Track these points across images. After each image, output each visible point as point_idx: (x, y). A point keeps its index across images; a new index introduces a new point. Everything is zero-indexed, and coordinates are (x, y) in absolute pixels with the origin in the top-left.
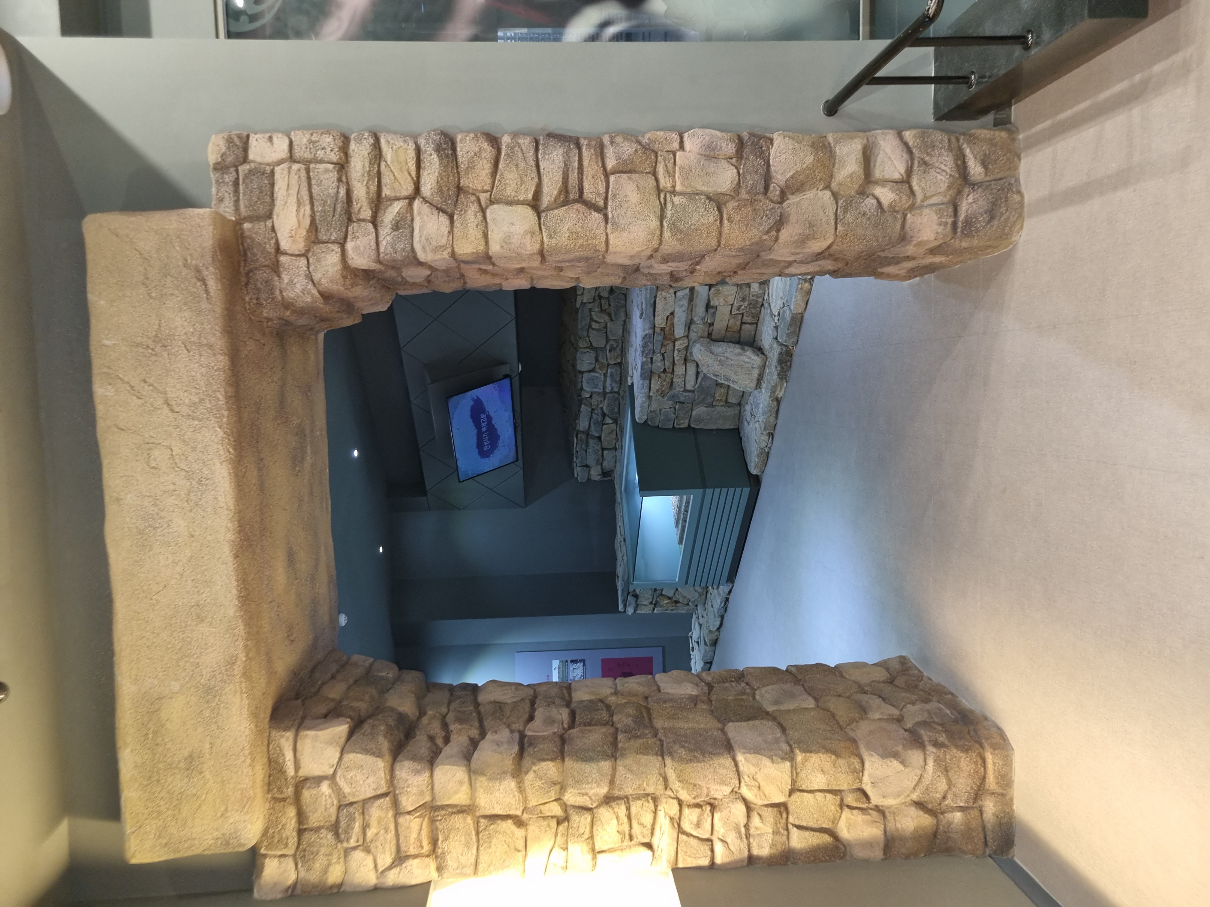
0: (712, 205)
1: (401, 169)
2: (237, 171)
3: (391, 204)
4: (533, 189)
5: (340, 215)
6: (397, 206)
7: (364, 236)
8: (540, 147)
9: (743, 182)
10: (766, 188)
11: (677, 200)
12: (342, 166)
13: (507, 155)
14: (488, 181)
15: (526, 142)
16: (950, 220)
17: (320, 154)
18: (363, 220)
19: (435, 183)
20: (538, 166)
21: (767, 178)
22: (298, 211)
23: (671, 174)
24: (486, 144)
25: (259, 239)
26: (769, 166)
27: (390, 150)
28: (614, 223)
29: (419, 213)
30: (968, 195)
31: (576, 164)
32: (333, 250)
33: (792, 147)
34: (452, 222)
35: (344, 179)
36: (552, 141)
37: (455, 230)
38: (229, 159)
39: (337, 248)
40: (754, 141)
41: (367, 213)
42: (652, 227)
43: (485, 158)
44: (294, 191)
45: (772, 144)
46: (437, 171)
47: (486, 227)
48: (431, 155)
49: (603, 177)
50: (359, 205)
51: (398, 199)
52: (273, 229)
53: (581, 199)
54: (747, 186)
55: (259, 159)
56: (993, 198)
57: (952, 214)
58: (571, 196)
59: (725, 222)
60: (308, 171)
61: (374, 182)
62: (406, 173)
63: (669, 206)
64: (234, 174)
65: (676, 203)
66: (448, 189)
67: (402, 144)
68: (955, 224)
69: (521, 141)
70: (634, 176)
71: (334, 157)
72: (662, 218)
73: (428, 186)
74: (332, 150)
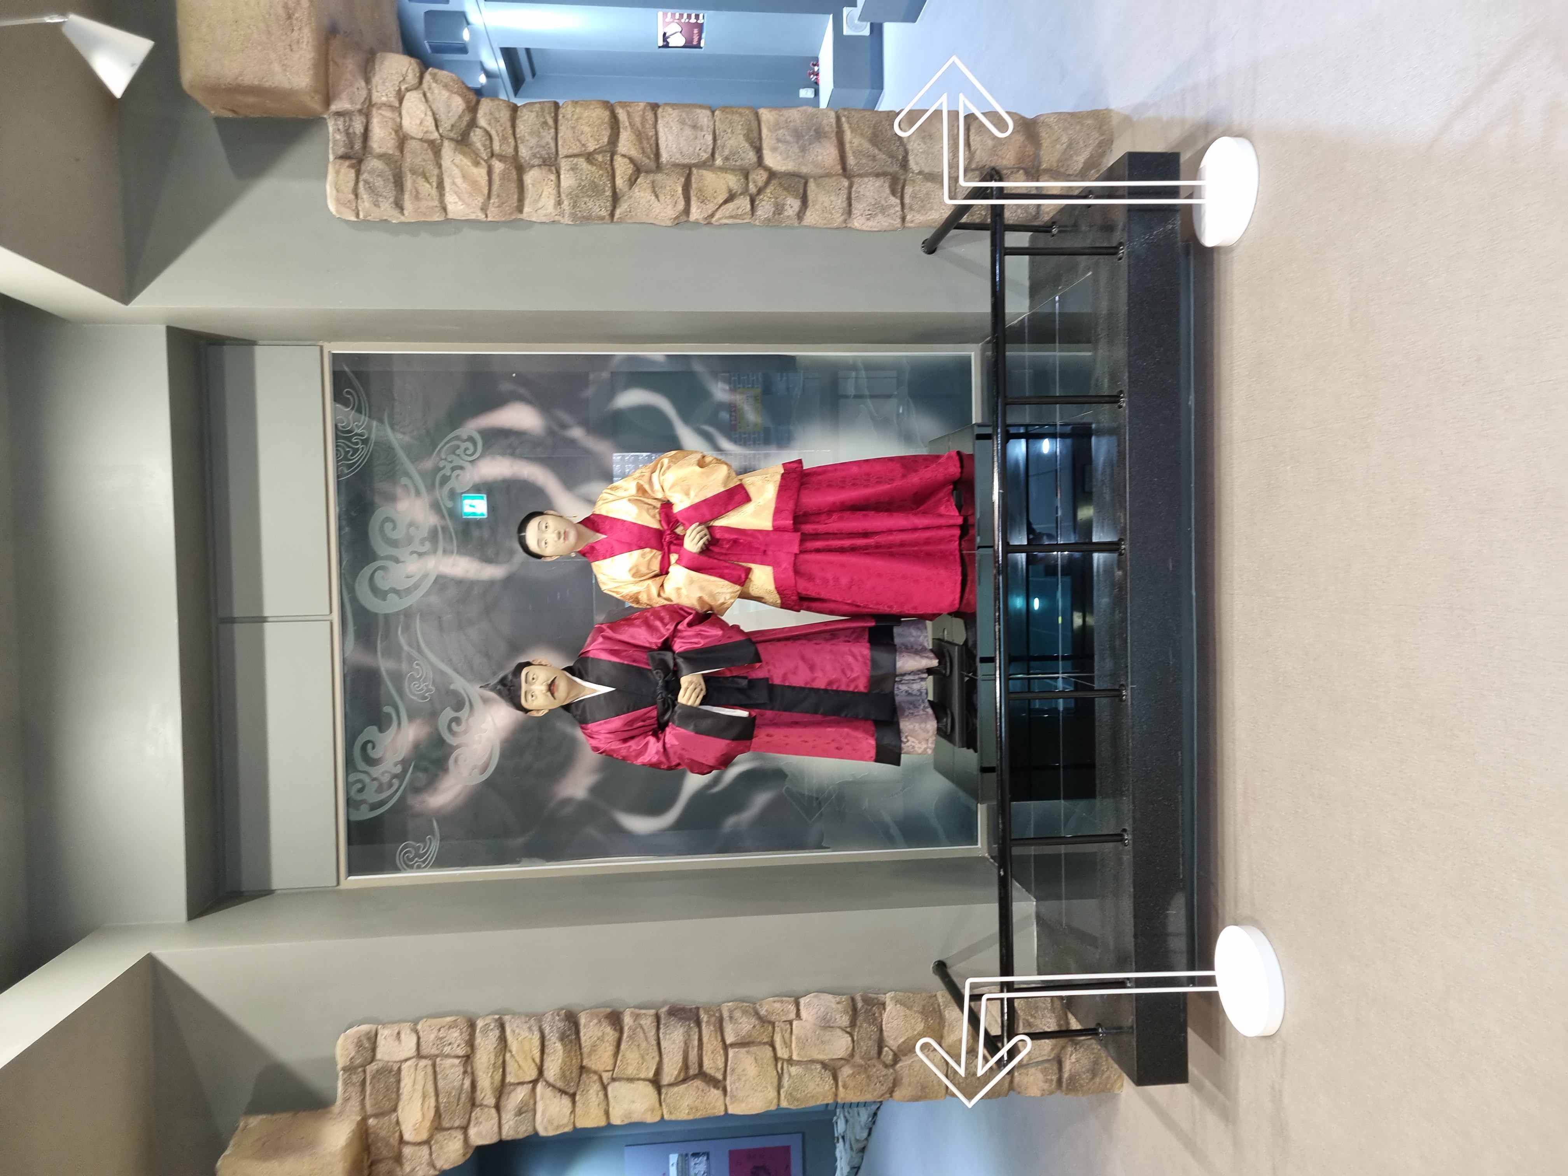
0: (828, 1075)
1: (525, 1058)
2: (364, 1071)
3: (514, 1089)
4: (654, 1067)
5: (464, 1104)
6: (521, 1093)
7: (487, 1120)
8: (661, 1026)
9: (858, 1048)
10: (880, 1052)
11: (794, 1070)
12: (468, 1059)
13: (629, 1037)
14: (610, 1062)
15: (648, 1023)
16: (1055, 1078)
17: (447, 1050)
18: (486, 1106)
19: (558, 1070)
20: (659, 1044)
21: (881, 1044)
22: (423, 1104)
23: (787, 1045)
24: (609, 1028)
25: (383, 1133)
26: (881, 1030)
27: (515, 1042)
28: (733, 1097)
29: (542, 1098)
30: (1071, 1055)
31: (696, 1043)
32: (455, 1138)
33: (903, 1014)
34: (574, 1102)
35: (469, 1070)
36: (673, 1020)
37: (577, 1109)
38: (358, 1062)
39: (459, 1135)
40: (867, 1009)
41: (491, 1101)
42: (770, 1098)
43: (607, 1041)
44: (419, 1087)
45: (884, 1009)
46: (561, 1058)
47: (608, 1105)
48: (555, 1043)
49: (722, 1052)
50: (483, 1094)
51: (522, 1083)
52: (398, 1123)
53: (702, 1075)
54: (861, 1052)
55: (386, 1058)
56: (1094, 1057)
57: (1057, 1071)
58: (692, 1072)
59: (841, 1089)
60: (434, 1065)
61: (498, 1072)
62: (530, 1061)
63: (786, 1077)
64: (361, 1074)
65: (793, 1074)
66: (571, 1072)
67: (527, 1034)
68: (1060, 1081)
69: (643, 1022)
70: (753, 1049)
71: (461, 1052)
72: (779, 1087)
73: (552, 1071)
74: (458, 1046)
